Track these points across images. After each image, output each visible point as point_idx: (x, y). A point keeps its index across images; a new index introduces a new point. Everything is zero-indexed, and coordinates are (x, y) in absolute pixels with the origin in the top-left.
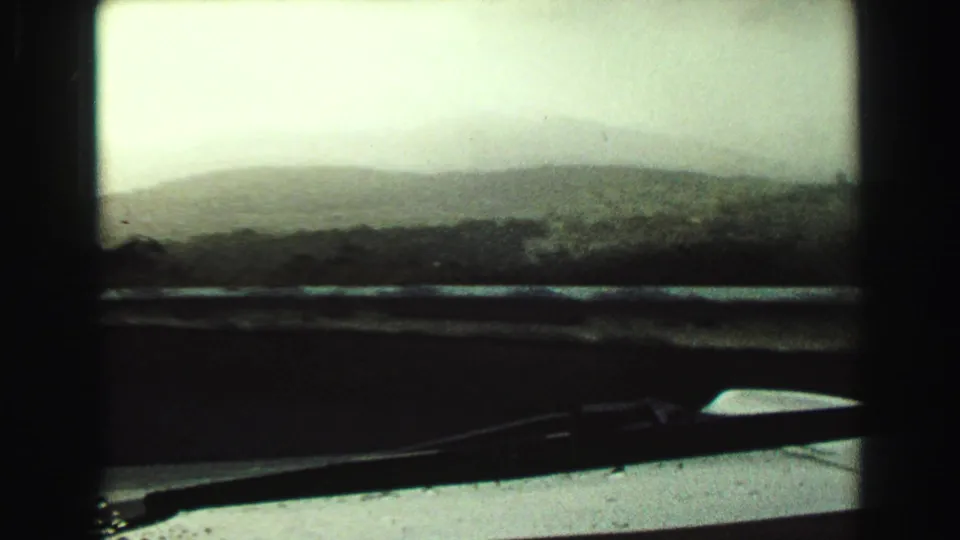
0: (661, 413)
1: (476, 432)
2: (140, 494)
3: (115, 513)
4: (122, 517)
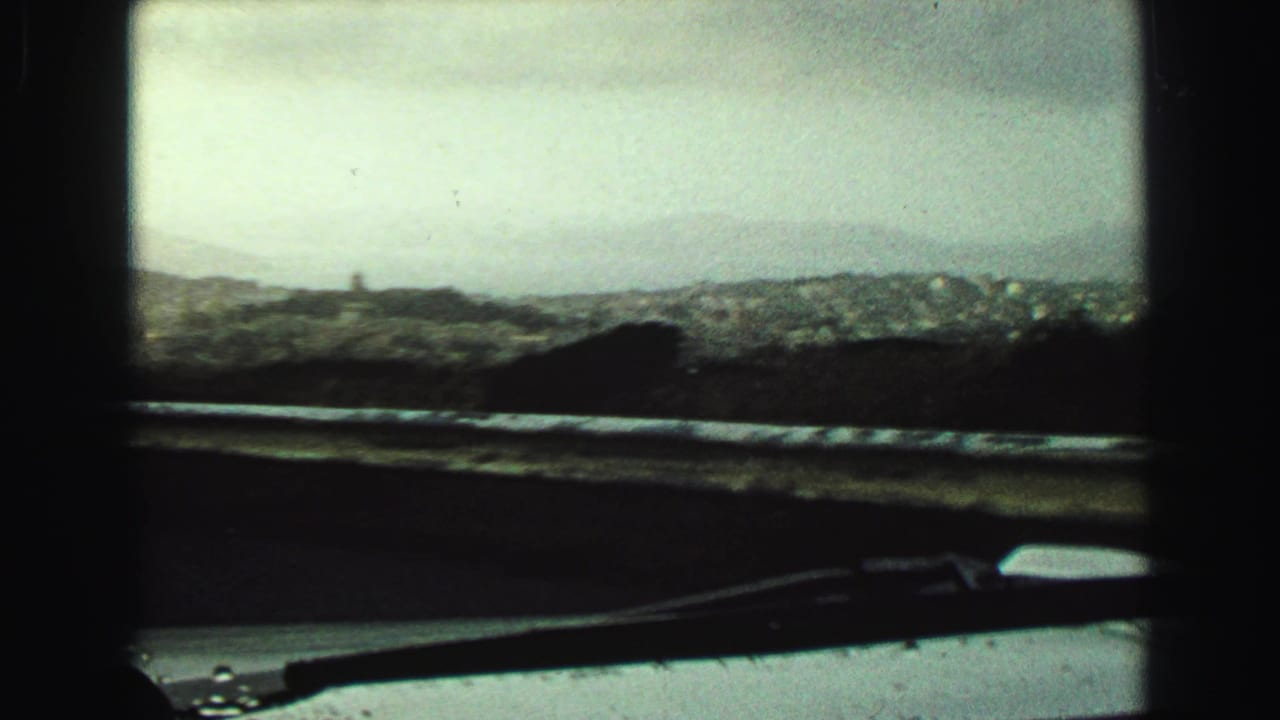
0: (969, 576)
1: (722, 593)
2: (276, 664)
3: (244, 688)
4: (252, 695)
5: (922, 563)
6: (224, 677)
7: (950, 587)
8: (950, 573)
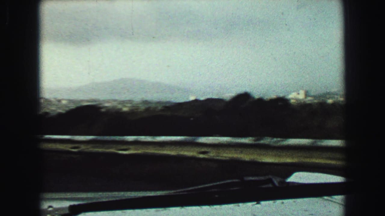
0: (276, 182)
4: (59, 214)
5: (262, 178)
6: (50, 209)
7: (270, 185)
8: (270, 181)
